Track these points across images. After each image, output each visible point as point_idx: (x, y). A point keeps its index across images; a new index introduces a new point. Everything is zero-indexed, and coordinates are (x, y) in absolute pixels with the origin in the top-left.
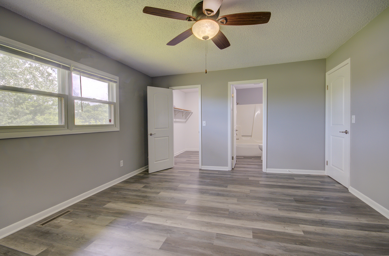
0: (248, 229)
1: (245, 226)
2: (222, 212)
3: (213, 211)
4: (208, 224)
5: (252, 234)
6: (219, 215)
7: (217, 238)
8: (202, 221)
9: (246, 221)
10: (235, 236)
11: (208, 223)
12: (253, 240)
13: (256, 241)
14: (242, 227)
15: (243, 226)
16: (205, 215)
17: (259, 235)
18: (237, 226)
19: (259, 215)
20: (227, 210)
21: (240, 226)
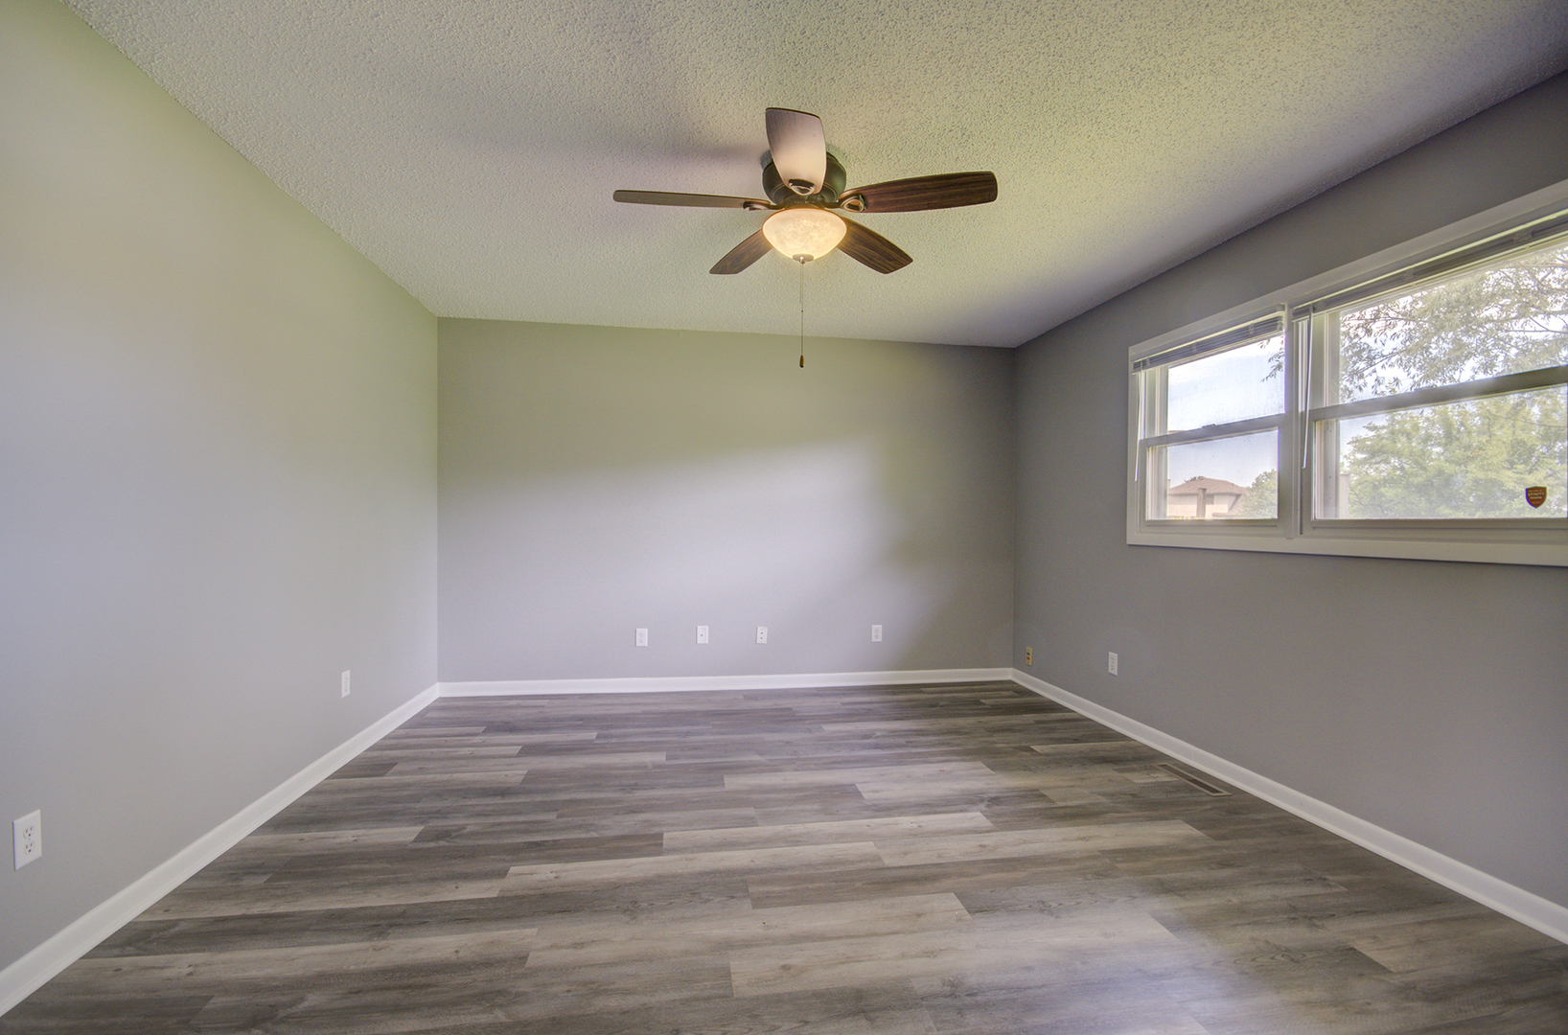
0: (674, 850)
1: (683, 856)
2: (776, 889)
3: (810, 886)
4: (795, 840)
5: (664, 842)
6: (779, 874)
7: (753, 818)
8: (820, 844)
9: (679, 871)
10: (709, 829)
11: (798, 843)
12: (664, 829)
13: (655, 830)
14: (693, 852)
15: (690, 856)
16: (826, 864)
17: (646, 843)
18: (706, 851)
19: (630, 906)
20: (759, 902)
21: (700, 854)
